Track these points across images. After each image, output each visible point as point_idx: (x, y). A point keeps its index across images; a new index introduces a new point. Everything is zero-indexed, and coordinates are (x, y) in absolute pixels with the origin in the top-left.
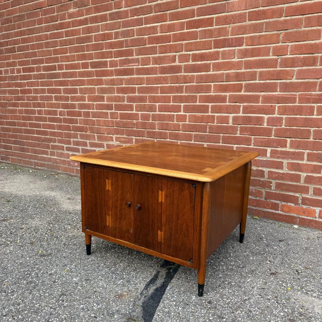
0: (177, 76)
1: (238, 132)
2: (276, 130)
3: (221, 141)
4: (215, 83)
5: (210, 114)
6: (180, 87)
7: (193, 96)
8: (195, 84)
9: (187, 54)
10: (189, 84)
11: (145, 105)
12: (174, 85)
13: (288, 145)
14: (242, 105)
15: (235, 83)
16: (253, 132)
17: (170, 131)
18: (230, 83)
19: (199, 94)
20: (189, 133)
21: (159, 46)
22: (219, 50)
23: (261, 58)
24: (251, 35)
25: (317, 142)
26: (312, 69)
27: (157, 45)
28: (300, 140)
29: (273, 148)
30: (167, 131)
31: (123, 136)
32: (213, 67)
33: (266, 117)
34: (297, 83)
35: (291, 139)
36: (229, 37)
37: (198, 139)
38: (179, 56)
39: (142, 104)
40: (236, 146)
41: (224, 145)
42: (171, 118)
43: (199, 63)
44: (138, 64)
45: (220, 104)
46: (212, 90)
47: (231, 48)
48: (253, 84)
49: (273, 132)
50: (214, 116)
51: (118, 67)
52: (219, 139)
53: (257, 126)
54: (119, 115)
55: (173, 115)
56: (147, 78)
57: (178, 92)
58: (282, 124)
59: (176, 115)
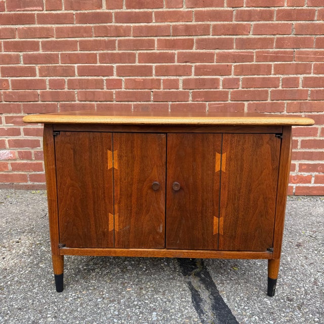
0: (105, 27)
1: (190, 98)
2: (232, 93)
4: (158, 38)
5: (154, 77)
6: (110, 41)
7: (130, 54)
8: (131, 38)
10: (123, 38)
11: (56, 66)
12: (102, 38)
13: (246, 109)
14: (194, 65)
15: (184, 37)
16: (208, 97)
17: (99, 103)
18: (178, 38)
19: (138, 52)
20: (126, 103)
23: (214, 9)
25: (275, 103)
26: (269, 24)
28: (258, 102)
30: (94, 103)
31: (19, 115)
32: (155, 17)
33: (221, 78)
34: (254, 39)
35: (248, 102)
37: (140, 111)
38: (107, 0)
39: (51, 65)
42: (99, 84)
43: (137, 10)
44: (41, 8)
45: (167, 64)
46: (156, 46)
48: (206, 39)
49: (229, 96)
50: (160, 80)
51: (6, 12)
52: (168, 108)
53: (212, 90)
54: (10, 83)
55: (102, 80)
56: (57, 28)
57: (107, 49)
58: (239, 85)
59: (106, 80)
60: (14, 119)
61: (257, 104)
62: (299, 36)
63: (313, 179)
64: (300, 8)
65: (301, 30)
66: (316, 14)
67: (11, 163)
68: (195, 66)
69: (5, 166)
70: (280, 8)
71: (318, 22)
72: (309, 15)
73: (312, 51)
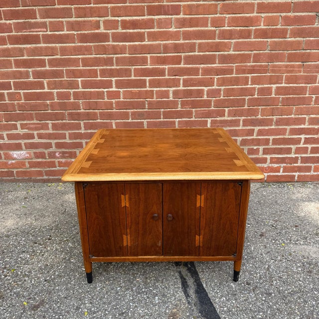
0: (103, 46)
1: (180, 106)
2: (216, 101)
3: (162, 117)
4: (151, 55)
5: (148, 89)
6: (108, 58)
7: (126, 70)
8: (127, 55)
9: (115, 20)
10: (120, 55)
11: (61, 81)
12: (101, 56)
13: (226, 114)
14: (182, 78)
15: (173, 54)
16: (194, 104)
17: (101, 111)
18: (168, 55)
19: (134, 67)
20: (125, 110)
21: (75, 8)
22: (153, 17)
23: (199, 28)
24: (189, 3)
25: (251, 108)
26: (248, 41)
27: (72, 7)
28: (237, 108)
29: (213, 119)
30: (97, 111)
31: (32, 122)
32: (148, 36)
33: (206, 89)
34: (235, 55)
35: (229, 108)
36: (165, 4)
37: (137, 116)
38: (105, 22)
39: (57, 79)
40: (178, 120)
41: (165, 120)
42: (100, 95)
43: (131, 31)
44: (45, 30)
45: (158, 78)
46: (149, 62)
47: (167, 17)
48: (192, 55)
49: (213, 103)
50: (153, 91)
51: (14, 33)
52: (160, 115)
53: (198, 99)
54: (22, 95)
55: (103, 92)
56: (61, 47)
57: (106, 65)
58: (220, 95)
59: (107, 91)
60: (28, 126)
61: (236, 110)
62: (273, 52)
63: (282, 169)
64: (274, 27)
65: (275, 46)
66: (289, 32)
67: (29, 162)
68: (183, 79)
69: (23, 164)
70: (258, 27)
71: (290, 39)
72: (282, 34)
73: (284, 65)
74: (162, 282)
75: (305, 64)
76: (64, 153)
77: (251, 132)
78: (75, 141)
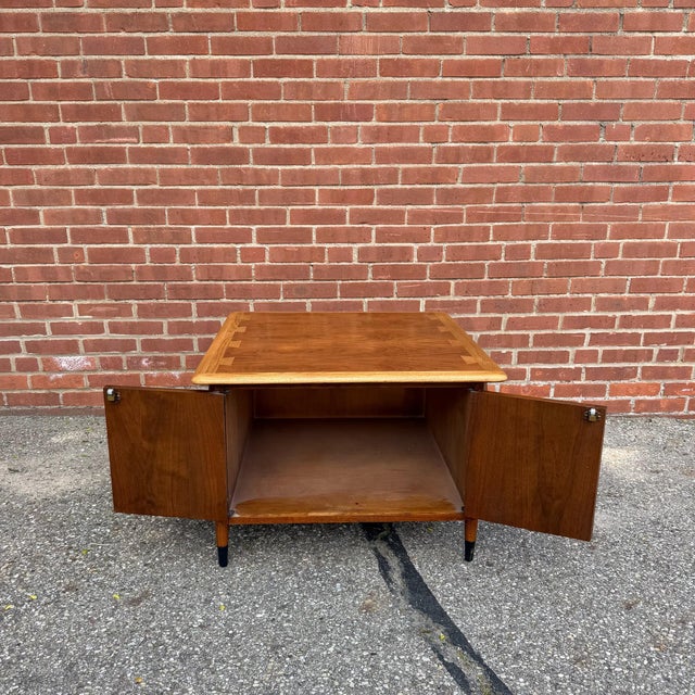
0: (239, 170)
1: (370, 275)
2: (433, 269)
3: (339, 294)
4: (321, 187)
5: (314, 245)
6: (245, 191)
7: (276, 211)
8: (279, 187)
9: (258, 128)
10: (266, 187)
11: (161, 228)
12: (234, 187)
13: (452, 290)
14: (374, 227)
15: (360, 187)
16: (396, 273)
17: (229, 282)
18: (350, 187)
19: (290, 208)
20: (272, 282)
21: (191, 105)
22: (325, 124)
23: (404, 145)
24: (386, 102)
25: (494, 282)
26: (486, 167)
27: (186, 102)
28: (470, 280)
29: (429, 299)
30: (221, 283)
31: (100, 302)
32: (316, 157)
33: (416, 246)
34: (464, 189)
35: (456, 281)
36: (346, 102)
37: (294, 293)
38: (241, 130)
39: (152, 226)
40: (366, 300)
41: (344, 300)
42: (229, 255)
43: (288, 146)
44: (135, 140)
45: (333, 226)
46: (317, 200)
47: (350, 124)
48: (392, 190)
49: (428, 272)
50: (323, 248)
51: (78, 145)
52: (336, 290)
53: (403, 263)
54: (86, 253)
55: (235, 250)
56: (162, 171)
57: (242, 203)
58: (441, 256)
59: (241, 249)
60: (93, 308)
61: (468, 283)
62: (530, 185)
63: (552, 390)
64: (532, 144)
65: (533, 175)
66: (556, 152)
67: (89, 377)
68: (377, 229)
69: (79, 380)
70: (503, 144)
71: (557, 164)
72: (546, 155)
73: (549, 207)
74: (346, 563)
75: (585, 205)
76: (157, 359)
77: (495, 324)
78: (178, 337)
